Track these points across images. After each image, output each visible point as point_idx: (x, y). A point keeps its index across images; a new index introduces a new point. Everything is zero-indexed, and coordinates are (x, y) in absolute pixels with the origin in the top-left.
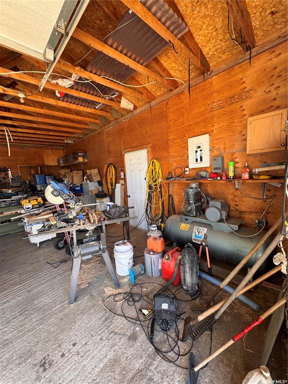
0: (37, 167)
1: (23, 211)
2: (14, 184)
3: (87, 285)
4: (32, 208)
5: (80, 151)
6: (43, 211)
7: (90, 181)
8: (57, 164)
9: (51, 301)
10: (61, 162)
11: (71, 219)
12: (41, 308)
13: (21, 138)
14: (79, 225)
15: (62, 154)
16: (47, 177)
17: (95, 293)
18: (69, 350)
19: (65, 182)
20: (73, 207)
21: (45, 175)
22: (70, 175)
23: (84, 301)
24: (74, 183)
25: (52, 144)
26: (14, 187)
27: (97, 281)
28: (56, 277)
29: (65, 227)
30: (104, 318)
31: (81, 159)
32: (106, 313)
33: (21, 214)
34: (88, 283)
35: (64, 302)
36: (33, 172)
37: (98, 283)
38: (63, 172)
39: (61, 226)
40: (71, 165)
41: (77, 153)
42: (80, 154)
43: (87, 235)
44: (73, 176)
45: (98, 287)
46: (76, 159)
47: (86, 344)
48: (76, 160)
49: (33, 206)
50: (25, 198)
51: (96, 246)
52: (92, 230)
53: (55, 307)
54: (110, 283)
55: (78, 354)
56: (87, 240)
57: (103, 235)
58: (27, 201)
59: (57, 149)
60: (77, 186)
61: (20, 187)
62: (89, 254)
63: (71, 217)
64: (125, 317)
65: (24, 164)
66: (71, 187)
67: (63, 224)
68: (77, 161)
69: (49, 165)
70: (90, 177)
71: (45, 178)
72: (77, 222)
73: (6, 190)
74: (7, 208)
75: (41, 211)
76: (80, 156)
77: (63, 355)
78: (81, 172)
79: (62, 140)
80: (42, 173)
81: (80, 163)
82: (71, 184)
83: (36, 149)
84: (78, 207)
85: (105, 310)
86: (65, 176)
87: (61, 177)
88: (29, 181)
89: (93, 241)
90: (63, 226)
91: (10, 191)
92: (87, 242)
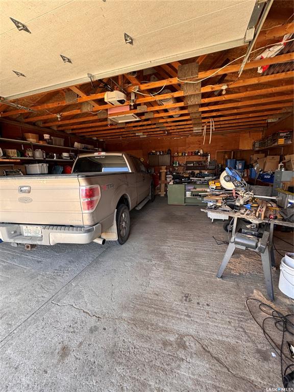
0: (231, 152)
1: (208, 190)
2: (210, 167)
3: (238, 274)
4: (216, 189)
5: (284, 130)
6: (222, 194)
7: (286, 170)
8: (252, 149)
9: (205, 264)
10: (257, 145)
11: (238, 206)
12: (198, 265)
13: (222, 126)
14: (243, 214)
15: (260, 136)
16: (238, 162)
17: (242, 286)
18: (203, 305)
19: (255, 169)
20: (243, 195)
21: (236, 160)
22: (263, 161)
23: (229, 284)
24: (265, 170)
25: (252, 126)
26: (210, 169)
27: (250, 278)
28: (215, 251)
29: (228, 211)
30: (240, 311)
31: (281, 141)
32: (245, 309)
33: (207, 192)
34: (240, 273)
35: (214, 272)
36: (226, 157)
37: (250, 280)
38: (255, 157)
39: (225, 209)
40: (267, 149)
41: (278, 134)
42: (281, 134)
43: (248, 226)
44: (265, 162)
45: (248, 284)
46: (275, 140)
47: (216, 313)
48: (274, 143)
49: (216, 187)
50: (212, 180)
51: (253, 241)
52: (256, 224)
53: (206, 270)
54: (264, 290)
55: (208, 313)
56: (246, 231)
57: (266, 234)
58: (213, 182)
59: (256, 131)
60: (268, 174)
61: (214, 169)
62: (243, 244)
63: (237, 204)
64: (264, 331)
65: (221, 149)
66: (260, 174)
67: (228, 208)
68: (276, 144)
69: (243, 149)
70: (287, 164)
71: (236, 163)
72: (242, 211)
73: (204, 171)
74: (200, 186)
75: (221, 193)
76: (281, 137)
77: (198, 303)
78: (277, 158)
79: (263, 120)
80: (233, 158)
81: (280, 147)
82: (261, 171)
83: (234, 134)
84: (247, 196)
85: (245, 306)
86: (256, 162)
87: (251, 163)
88: (222, 166)
89: (252, 235)
90: (228, 209)
91: (206, 173)
92: (246, 233)
